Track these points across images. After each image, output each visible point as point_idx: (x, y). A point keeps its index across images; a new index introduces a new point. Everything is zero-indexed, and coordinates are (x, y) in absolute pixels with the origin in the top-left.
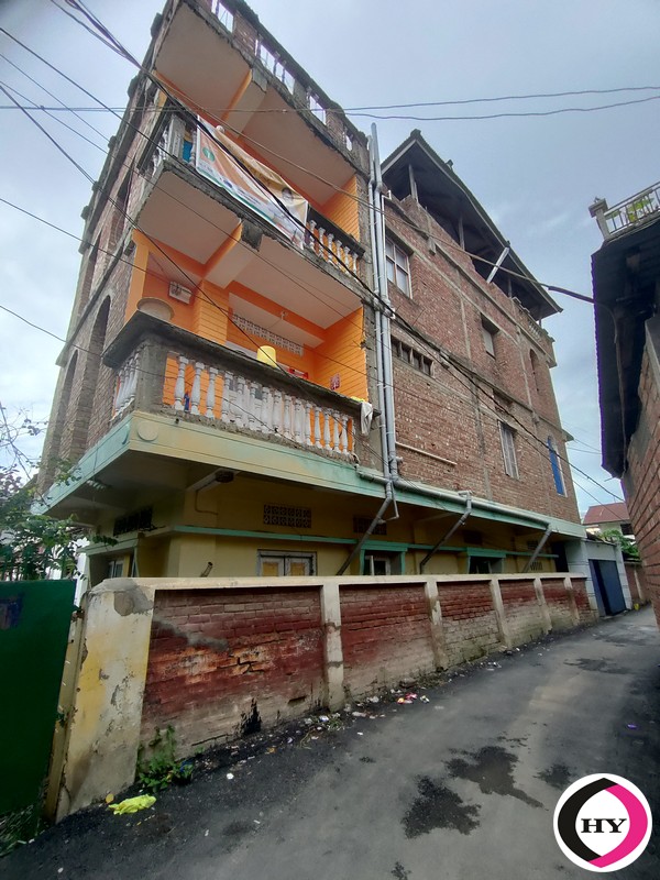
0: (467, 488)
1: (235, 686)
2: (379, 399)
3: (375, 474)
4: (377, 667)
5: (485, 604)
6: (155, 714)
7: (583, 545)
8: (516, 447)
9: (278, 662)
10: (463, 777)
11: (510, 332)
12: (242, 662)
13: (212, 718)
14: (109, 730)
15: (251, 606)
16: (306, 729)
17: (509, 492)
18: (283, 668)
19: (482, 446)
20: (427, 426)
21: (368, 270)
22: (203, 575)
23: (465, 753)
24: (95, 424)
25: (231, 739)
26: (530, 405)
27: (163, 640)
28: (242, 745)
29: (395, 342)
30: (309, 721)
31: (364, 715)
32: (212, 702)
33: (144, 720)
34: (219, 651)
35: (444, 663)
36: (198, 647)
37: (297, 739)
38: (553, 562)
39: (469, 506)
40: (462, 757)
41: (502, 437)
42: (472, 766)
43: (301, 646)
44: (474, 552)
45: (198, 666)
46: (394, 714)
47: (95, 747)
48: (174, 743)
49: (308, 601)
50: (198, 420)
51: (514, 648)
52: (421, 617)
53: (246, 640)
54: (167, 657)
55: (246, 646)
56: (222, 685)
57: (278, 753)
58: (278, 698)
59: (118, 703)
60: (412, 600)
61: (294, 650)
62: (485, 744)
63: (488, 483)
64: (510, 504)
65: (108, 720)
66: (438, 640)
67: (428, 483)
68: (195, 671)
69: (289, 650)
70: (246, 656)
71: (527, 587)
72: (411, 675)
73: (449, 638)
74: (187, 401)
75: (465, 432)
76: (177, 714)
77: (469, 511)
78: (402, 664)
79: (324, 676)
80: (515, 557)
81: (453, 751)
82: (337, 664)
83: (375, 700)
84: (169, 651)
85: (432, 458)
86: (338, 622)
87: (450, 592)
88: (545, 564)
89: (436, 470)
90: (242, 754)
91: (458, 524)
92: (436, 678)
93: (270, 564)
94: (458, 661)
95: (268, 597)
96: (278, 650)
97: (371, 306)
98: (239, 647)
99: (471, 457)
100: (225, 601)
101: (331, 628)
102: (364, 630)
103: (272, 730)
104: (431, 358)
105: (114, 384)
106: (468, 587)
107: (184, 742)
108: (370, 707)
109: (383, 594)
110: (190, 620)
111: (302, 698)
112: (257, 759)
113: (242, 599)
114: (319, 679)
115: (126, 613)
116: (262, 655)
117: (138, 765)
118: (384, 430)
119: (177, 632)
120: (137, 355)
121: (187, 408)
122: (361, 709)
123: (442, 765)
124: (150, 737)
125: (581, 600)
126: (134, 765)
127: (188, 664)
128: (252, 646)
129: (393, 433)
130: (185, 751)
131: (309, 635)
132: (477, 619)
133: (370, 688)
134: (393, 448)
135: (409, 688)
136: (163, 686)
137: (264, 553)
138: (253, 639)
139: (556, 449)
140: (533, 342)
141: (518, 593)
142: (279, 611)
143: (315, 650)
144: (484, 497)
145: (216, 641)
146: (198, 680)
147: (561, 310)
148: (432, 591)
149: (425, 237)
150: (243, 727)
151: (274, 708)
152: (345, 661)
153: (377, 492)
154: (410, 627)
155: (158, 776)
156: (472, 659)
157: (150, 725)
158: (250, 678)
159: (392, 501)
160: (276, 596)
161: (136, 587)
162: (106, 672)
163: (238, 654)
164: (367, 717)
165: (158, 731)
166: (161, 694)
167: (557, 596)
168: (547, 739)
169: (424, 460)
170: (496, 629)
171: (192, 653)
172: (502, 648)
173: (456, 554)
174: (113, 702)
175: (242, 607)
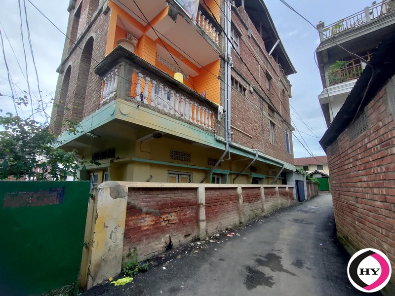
0: (256, 148)
1: (163, 230)
2: (225, 105)
3: (221, 139)
4: (218, 222)
5: (258, 196)
6: (128, 243)
7: (294, 173)
8: (274, 132)
9: (180, 220)
10: (263, 265)
11: (276, 80)
12: (165, 220)
13: (153, 244)
14: (109, 250)
15: (169, 196)
16: (192, 248)
17: (271, 151)
18: (182, 222)
19: (263, 130)
20: (243, 119)
21: (223, 41)
22: (148, 181)
23: (260, 256)
24: (89, 104)
25: (160, 253)
26: (281, 114)
27: (132, 210)
28: (166, 255)
29: (232, 78)
30: (192, 244)
31: (215, 241)
32: (152, 237)
33: (124, 245)
34: (156, 215)
35: (243, 220)
36: (147, 213)
37: (189, 252)
38: (281, 180)
39: (257, 156)
40: (260, 258)
41: (270, 127)
42: (265, 261)
43: (189, 213)
44: (254, 175)
45: (147, 222)
46: (226, 241)
47: (103, 258)
48: (137, 254)
49: (192, 194)
50: (147, 106)
51: (268, 214)
52: (235, 201)
53: (167, 210)
54: (133, 218)
55: (167, 213)
56: (157, 229)
57: (182, 258)
58: (180, 235)
59: (113, 239)
60: (232, 194)
61: (186, 215)
62: (267, 252)
63: (264, 146)
64: (271, 156)
65: (108, 246)
66: (241, 211)
67: (242, 144)
68: (146, 224)
69: (184, 215)
70: (167, 217)
71: (273, 190)
72: (230, 225)
73: (245, 210)
74: (142, 96)
75: (256, 123)
76: (138, 242)
77: (256, 158)
78: (228, 221)
79: (198, 226)
80: (268, 178)
81: (256, 255)
82: (203, 221)
83: (218, 235)
84: (134, 215)
85: (244, 134)
86: (204, 203)
87: (246, 191)
88: (278, 181)
89: (245, 139)
90: (167, 259)
91: (251, 163)
92: (240, 226)
93: (173, 177)
94: (247, 219)
95: (176, 192)
96: (180, 215)
97: (223, 59)
98: (164, 213)
99: (258, 135)
100: (158, 193)
101: (201, 206)
102: (214, 207)
103: (177, 248)
104: (246, 88)
105: (101, 84)
106: (252, 189)
107: (141, 254)
108: (216, 238)
109: (221, 191)
110: (143, 201)
111: (189, 235)
112: (174, 261)
113: (165, 192)
114: (196, 227)
115: (115, 198)
116: (173, 217)
117: (122, 265)
118: (226, 119)
119: (137, 207)
120: (116, 70)
121: (142, 100)
122: (213, 239)
123: (253, 261)
124: (127, 252)
125: (291, 196)
126: (120, 265)
127: (142, 221)
128: (170, 213)
129: (229, 121)
130: (142, 258)
131: (192, 208)
132: (255, 203)
133: (215, 231)
134: (230, 128)
135: (230, 231)
136: (132, 231)
137: (170, 172)
138: (170, 210)
139: (288, 134)
140: (284, 86)
141: (270, 192)
142: (180, 198)
143: (195, 215)
144: (262, 152)
145: (154, 211)
146: (147, 228)
147: (296, 72)
148: (239, 191)
149: (247, 29)
150: (165, 247)
151: (178, 239)
152: (206, 220)
153: (222, 147)
154: (231, 206)
155: (131, 269)
156: (253, 219)
157: (127, 248)
158: (168, 227)
159: (228, 152)
160: (179, 192)
161: (120, 185)
162: (107, 225)
163: (164, 216)
164: (216, 242)
165: (130, 250)
166: (131, 234)
167: (284, 194)
168: (290, 250)
169: (241, 134)
170: (261, 207)
171: (144, 216)
172: (264, 214)
173: (246, 176)
174: (110, 238)
175: (165, 196)
